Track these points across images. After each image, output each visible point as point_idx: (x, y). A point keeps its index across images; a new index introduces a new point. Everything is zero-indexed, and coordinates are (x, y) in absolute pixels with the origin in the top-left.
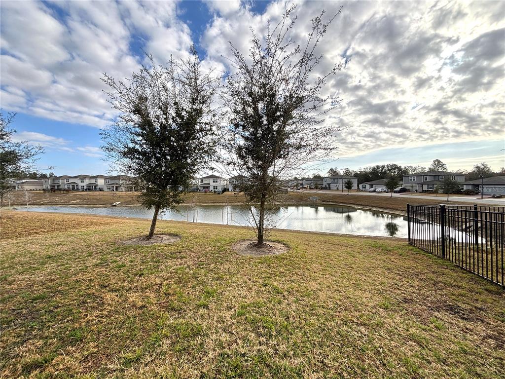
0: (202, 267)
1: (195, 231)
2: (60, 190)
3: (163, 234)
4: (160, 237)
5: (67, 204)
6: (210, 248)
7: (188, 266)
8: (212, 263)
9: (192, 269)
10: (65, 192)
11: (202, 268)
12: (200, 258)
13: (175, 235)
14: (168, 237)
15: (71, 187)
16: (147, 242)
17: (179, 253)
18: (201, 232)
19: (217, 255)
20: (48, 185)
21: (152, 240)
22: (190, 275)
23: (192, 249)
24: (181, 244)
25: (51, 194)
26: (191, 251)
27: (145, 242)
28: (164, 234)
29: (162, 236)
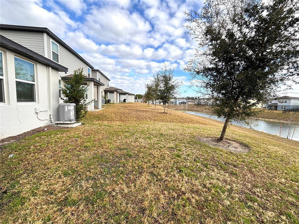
0: (250, 204)
1: (272, 148)
2: (200, 105)
3: (234, 141)
4: (229, 143)
5: (202, 112)
6: (283, 180)
7: (231, 191)
8: (273, 210)
9: (233, 198)
10: (202, 106)
11: (249, 207)
12: (256, 187)
13: (245, 146)
14: (237, 145)
15: (205, 103)
16: (216, 143)
17: (235, 166)
18: (281, 152)
19: (290, 199)
20: (196, 102)
21: (220, 144)
22: (221, 207)
23: (254, 170)
24: (244, 157)
25: (197, 106)
26: (251, 172)
27: (214, 143)
28: (236, 141)
29: (232, 142)
